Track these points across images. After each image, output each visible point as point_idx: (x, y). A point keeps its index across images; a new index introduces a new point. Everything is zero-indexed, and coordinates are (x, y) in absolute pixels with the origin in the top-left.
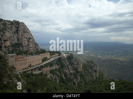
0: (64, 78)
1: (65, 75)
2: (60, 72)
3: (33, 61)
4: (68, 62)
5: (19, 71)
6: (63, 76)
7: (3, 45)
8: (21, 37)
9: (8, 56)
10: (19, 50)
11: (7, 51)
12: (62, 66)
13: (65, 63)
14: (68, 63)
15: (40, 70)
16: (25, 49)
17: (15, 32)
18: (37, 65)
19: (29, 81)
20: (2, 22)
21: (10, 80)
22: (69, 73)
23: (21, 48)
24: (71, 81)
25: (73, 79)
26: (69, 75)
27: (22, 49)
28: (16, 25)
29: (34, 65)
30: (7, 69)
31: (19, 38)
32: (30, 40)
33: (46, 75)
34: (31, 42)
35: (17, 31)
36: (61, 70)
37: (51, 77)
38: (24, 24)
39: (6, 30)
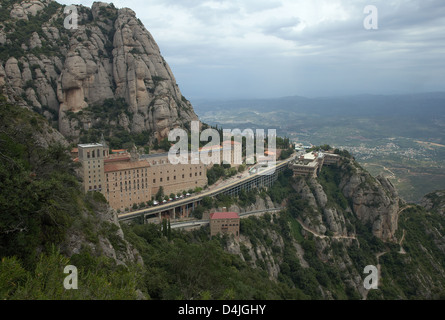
0: (304, 264)
1: (310, 248)
2: (284, 232)
3: (171, 178)
4: (325, 189)
5: (119, 212)
6: (300, 254)
7: (63, 107)
8: (123, 75)
9: (81, 149)
10: (120, 128)
11: (77, 132)
12: (297, 208)
13: (311, 195)
14: (323, 197)
15: (198, 215)
16: (140, 125)
17: (100, 53)
18: (184, 193)
19: (156, 255)
20: (55, 16)
21: (91, 244)
22: (325, 244)
23: (125, 121)
24: (338, 282)
25: (347, 275)
26: (326, 252)
27: (127, 124)
28: (103, 25)
29: (175, 192)
30: (80, 202)
31: (117, 80)
32: (159, 88)
33: (224, 242)
34: (162, 95)
35: (110, 48)
36: (289, 224)
37: (245, 251)
38: (133, 14)
39: (69, 49)
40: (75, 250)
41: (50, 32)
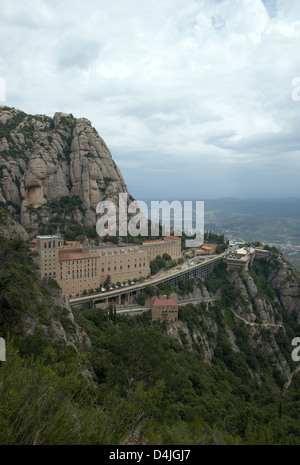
0: (235, 349)
1: (241, 334)
2: (218, 319)
3: (118, 268)
4: (255, 281)
5: (70, 297)
6: (232, 339)
7: (25, 203)
8: (78, 176)
9: (39, 240)
10: (74, 222)
11: (37, 225)
12: (230, 298)
13: (243, 286)
14: (254, 288)
15: (141, 302)
16: (91, 220)
17: (59, 156)
18: (129, 282)
19: (102, 337)
20: (22, 124)
21: (44, 327)
22: (255, 331)
23: (79, 217)
24: (266, 366)
25: (274, 359)
26: (255, 338)
27: (80, 218)
28: (63, 132)
29: (121, 281)
30: (36, 287)
31: (73, 180)
32: (110, 188)
33: (164, 326)
34: (112, 194)
35: (67, 152)
36: (223, 312)
37: (182, 335)
38: (89, 124)
39: (32, 152)
40: (30, 331)
41: (17, 137)
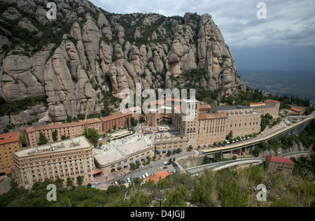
7: (168, 73)
8: (204, 54)
10: (200, 87)
15: (256, 154)
16: (213, 86)
17: (190, 41)
23: (204, 83)
27: (205, 85)
28: (192, 24)
31: (200, 57)
32: (226, 63)
34: (228, 67)
35: (196, 38)
38: (210, 18)
41: (162, 30)
